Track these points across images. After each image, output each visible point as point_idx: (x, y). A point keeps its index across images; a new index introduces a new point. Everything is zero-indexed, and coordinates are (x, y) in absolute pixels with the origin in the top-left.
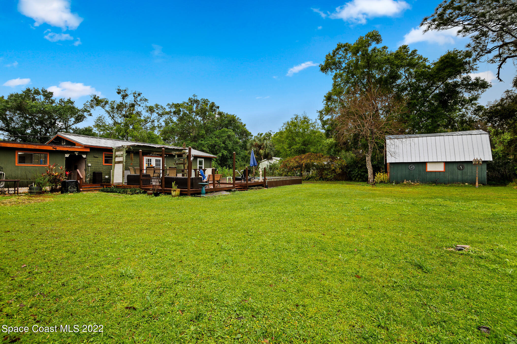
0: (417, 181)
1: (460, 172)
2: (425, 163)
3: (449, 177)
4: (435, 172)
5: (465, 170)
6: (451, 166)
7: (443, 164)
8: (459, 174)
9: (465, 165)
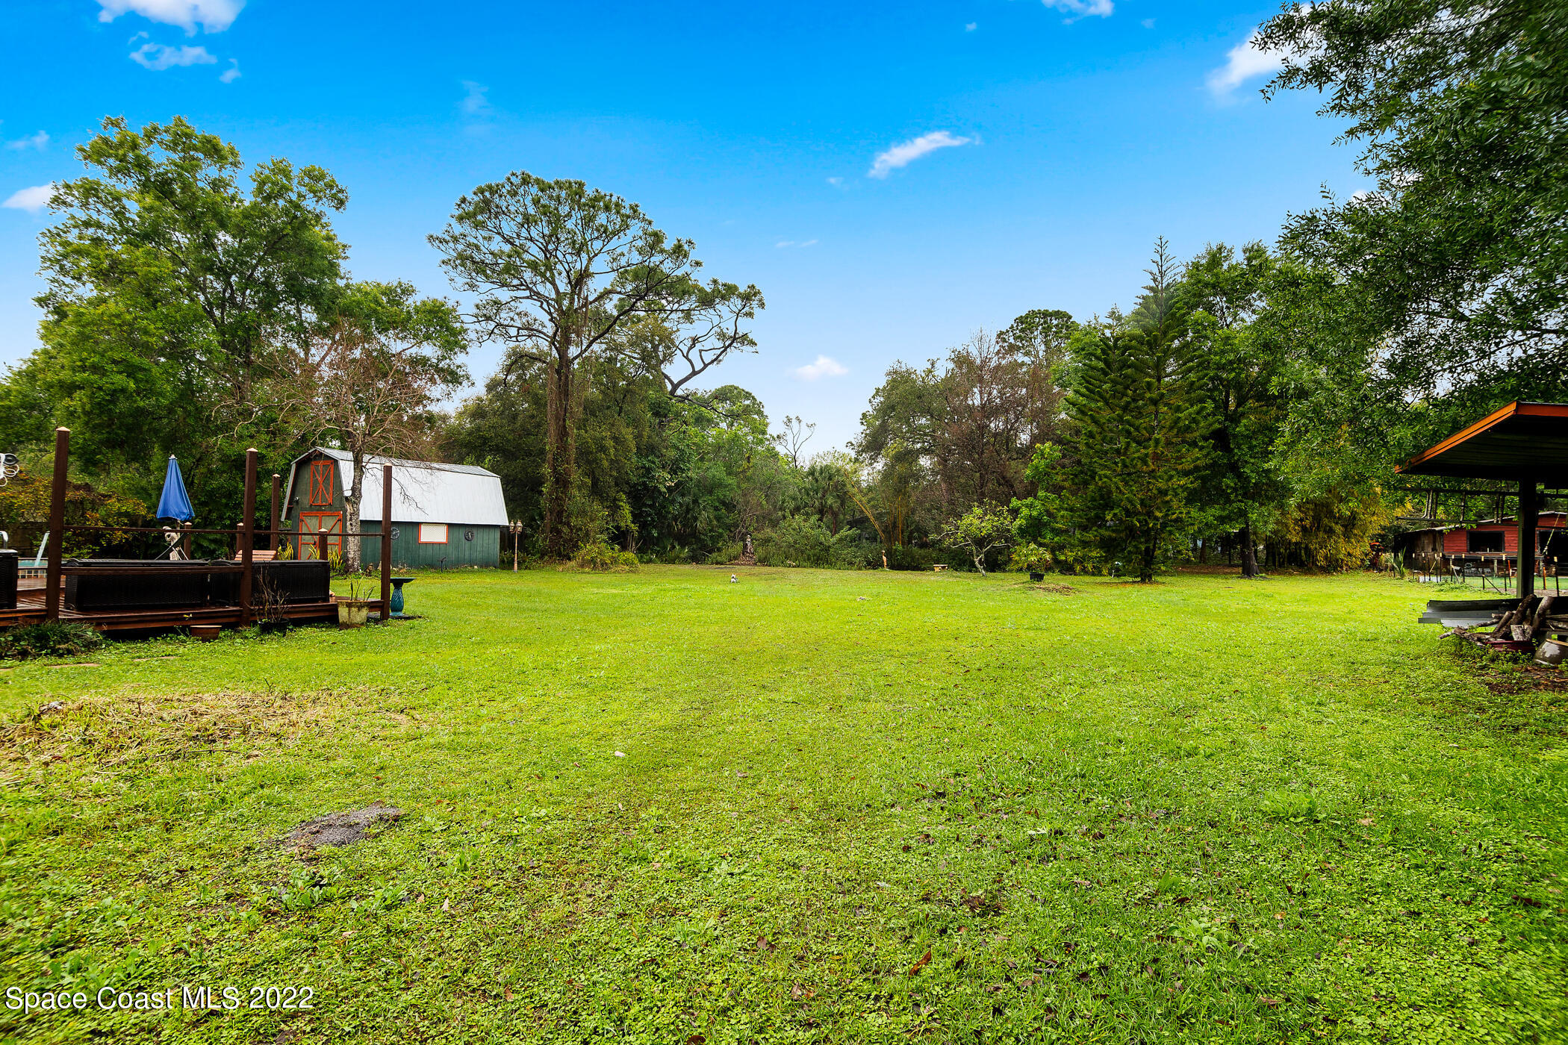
0: (403, 565)
1: (468, 543)
2: (418, 524)
3: (453, 555)
4: (433, 544)
5: (474, 541)
6: (456, 531)
7: (444, 529)
8: (466, 550)
9: (475, 531)
